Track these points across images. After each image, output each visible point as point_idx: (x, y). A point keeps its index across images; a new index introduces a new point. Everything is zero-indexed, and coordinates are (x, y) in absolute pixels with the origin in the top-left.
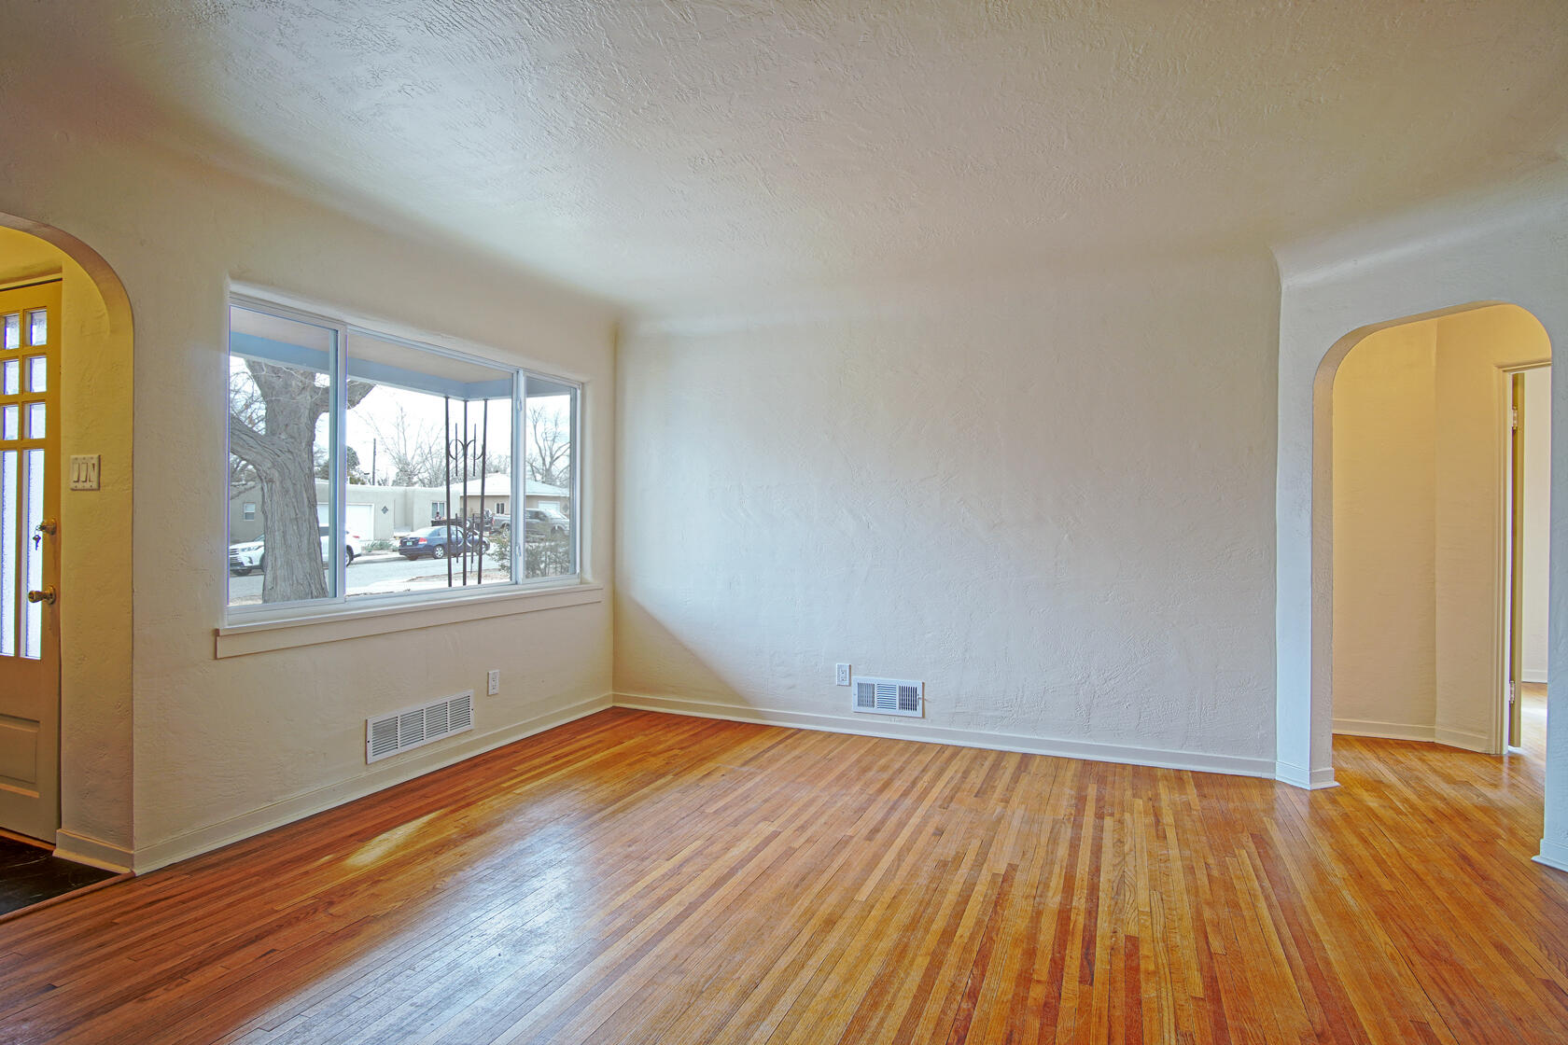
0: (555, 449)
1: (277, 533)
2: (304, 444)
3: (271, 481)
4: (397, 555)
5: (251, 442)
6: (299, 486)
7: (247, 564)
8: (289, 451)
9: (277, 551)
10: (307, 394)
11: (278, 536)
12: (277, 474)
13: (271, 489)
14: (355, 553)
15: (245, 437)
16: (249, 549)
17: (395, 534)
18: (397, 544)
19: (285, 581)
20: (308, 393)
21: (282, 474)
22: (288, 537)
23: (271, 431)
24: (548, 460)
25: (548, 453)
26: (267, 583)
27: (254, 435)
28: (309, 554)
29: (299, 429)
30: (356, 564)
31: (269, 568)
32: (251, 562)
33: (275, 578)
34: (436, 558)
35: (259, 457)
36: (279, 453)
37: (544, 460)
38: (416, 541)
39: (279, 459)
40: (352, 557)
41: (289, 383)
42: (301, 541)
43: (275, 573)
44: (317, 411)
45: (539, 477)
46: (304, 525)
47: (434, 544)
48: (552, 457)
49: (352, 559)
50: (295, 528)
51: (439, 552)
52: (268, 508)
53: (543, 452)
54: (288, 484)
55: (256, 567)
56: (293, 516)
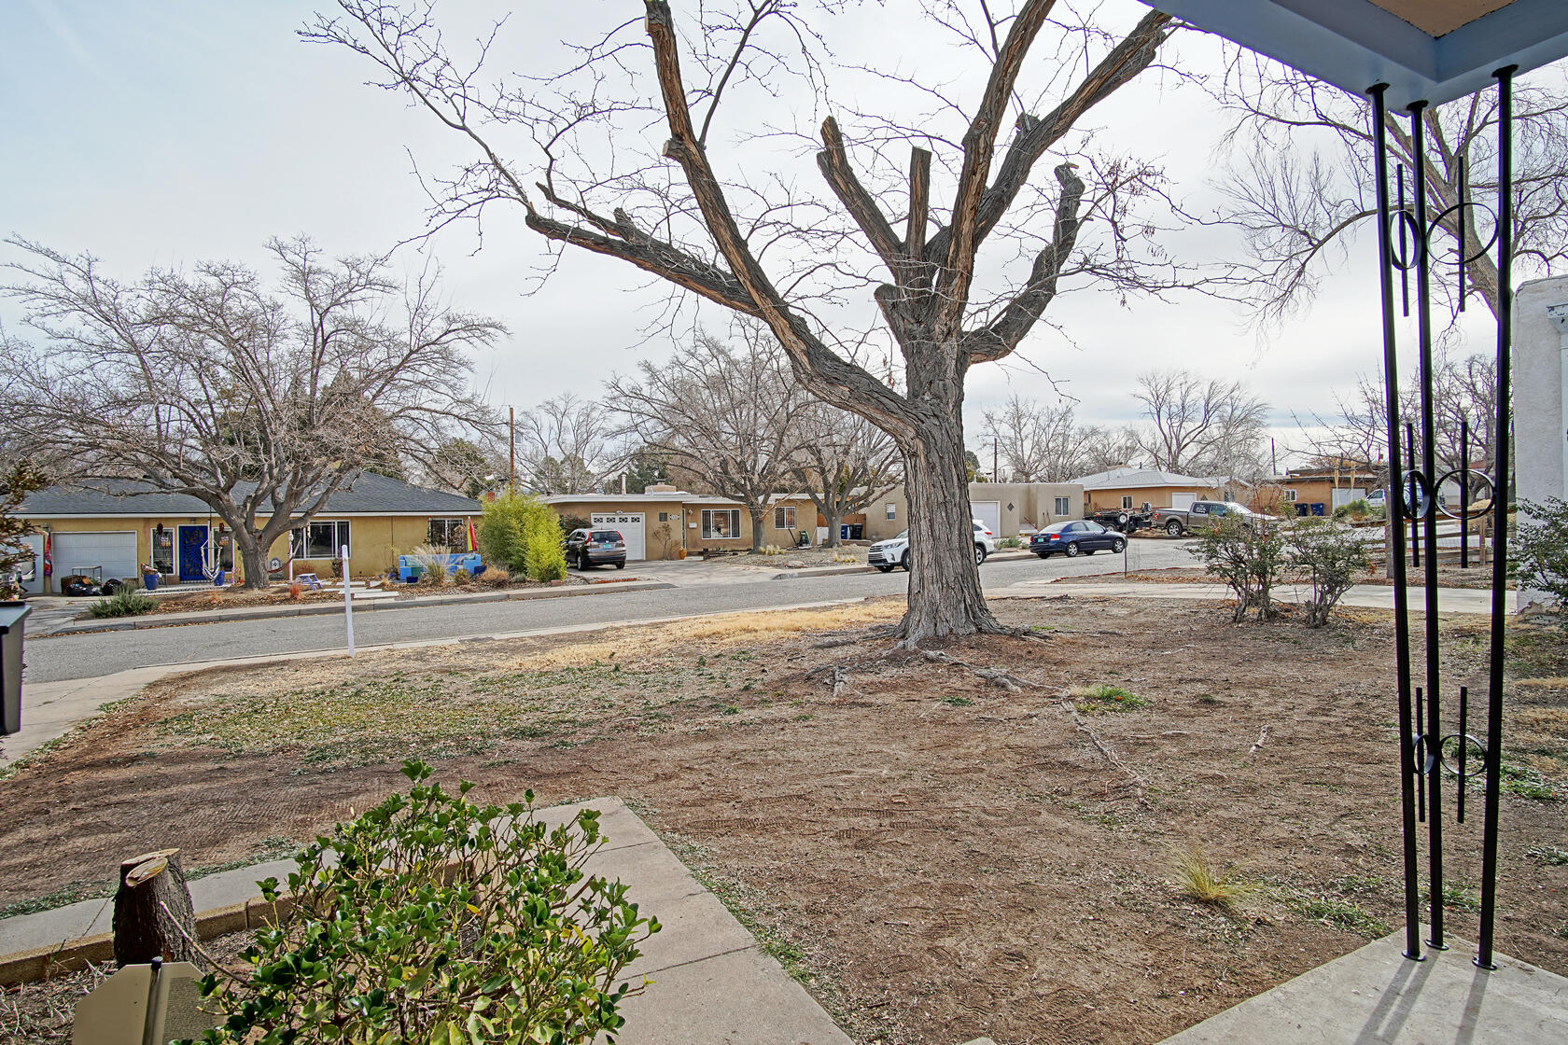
0: (1183, 433)
1: (922, 522)
2: (951, 406)
3: (915, 455)
4: (1028, 552)
5: (892, 405)
6: (947, 460)
7: (890, 561)
8: (935, 415)
9: (923, 545)
10: (953, 341)
11: (924, 525)
12: (921, 446)
13: (915, 466)
14: (988, 551)
15: (883, 399)
16: (892, 546)
17: (1021, 532)
18: (1027, 541)
19: (933, 583)
20: (954, 339)
21: (926, 445)
22: (936, 527)
23: (914, 394)
24: (1174, 448)
25: (1174, 441)
26: (913, 585)
27: (894, 397)
28: (961, 549)
29: (944, 385)
30: (988, 561)
31: (915, 567)
32: (893, 559)
33: (922, 579)
34: (1069, 556)
35: (901, 425)
36: (923, 418)
37: (1170, 448)
38: (1047, 538)
39: (924, 426)
40: (985, 554)
41: (931, 328)
42: (951, 533)
43: (922, 573)
44: (966, 361)
45: (1164, 468)
46: (954, 509)
47: (1066, 540)
48: (1179, 444)
49: (985, 557)
50: (944, 514)
51: (1073, 549)
52: (912, 490)
53: (1169, 440)
54: (935, 458)
55: (898, 564)
56: (941, 500)
